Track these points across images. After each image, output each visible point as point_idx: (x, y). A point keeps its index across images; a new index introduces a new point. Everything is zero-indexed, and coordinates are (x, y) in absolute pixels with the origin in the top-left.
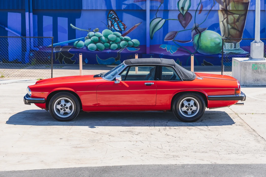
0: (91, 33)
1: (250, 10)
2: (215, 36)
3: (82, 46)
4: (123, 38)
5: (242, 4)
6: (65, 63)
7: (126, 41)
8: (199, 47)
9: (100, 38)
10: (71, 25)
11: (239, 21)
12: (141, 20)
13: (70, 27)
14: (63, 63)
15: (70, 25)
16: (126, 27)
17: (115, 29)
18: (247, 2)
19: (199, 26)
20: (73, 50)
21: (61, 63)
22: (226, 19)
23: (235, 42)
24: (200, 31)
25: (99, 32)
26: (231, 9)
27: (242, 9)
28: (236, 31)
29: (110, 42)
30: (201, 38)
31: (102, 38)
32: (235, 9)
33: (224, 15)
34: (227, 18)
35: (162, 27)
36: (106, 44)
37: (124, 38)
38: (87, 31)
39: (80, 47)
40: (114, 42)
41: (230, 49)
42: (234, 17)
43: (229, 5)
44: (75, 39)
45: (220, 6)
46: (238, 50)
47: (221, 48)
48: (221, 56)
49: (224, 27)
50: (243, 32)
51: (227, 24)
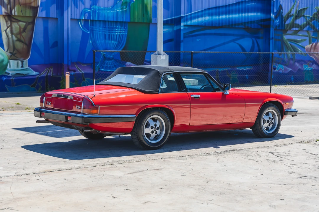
1: (39, 16)
5: (30, 8)
11: (26, 31)
18: (36, 6)
22: (10, 27)
23: (22, 59)
26: (16, 14)
27: (30, 16)
28: (23, 44)
32: (21, 15)
33: (7, 22)
34: (11, 26)
41: (16, 68)
42: (19, 25)
43: (14, 8)
45: (3, 9)
46: (26, 70)
47: (5, 67)
48: (6, 79)
49: (7, 38)
50: (31, 46)
51: (11, 35)
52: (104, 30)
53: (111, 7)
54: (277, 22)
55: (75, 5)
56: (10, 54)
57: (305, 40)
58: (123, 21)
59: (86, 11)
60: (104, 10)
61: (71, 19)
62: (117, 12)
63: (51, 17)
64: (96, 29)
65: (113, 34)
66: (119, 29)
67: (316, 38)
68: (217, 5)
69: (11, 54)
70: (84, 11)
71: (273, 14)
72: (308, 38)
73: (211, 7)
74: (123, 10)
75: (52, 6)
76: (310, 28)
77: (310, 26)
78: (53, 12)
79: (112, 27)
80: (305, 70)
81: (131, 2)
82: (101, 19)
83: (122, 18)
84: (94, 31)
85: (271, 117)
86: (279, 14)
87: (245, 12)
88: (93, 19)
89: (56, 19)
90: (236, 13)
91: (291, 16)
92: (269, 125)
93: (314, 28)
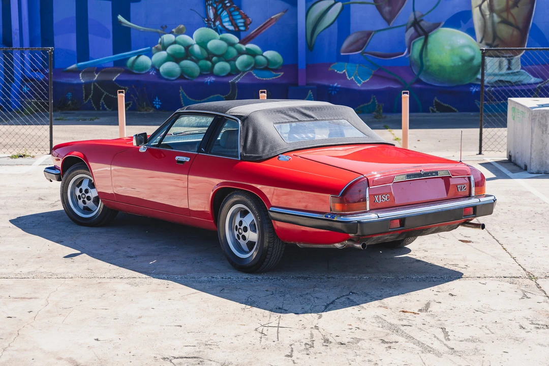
0: (168, 38)
2: (461, 42)
3: (146, 68)
4: (244, 47)
6: (108, 109)
7: (249, 56)
8: (424, 68)
9: (188, 47)
10: (120, 17)
11: (519, 5)
12: (287, 5)
13: (116, 23)
14: (101, 108)
15: (117, 19)
16: (251, 23)
17: (224, 27)
19: (424, 18)
20: (126, 78)
21: (98, 109)
23: (507, 55)
24: (426, 30)
25: (185, 34)
28: (512, 28)
29: (212, 58)
30: (429, 46)
31: (192, 49)
35: (336, 22)
36: (202, 62)
37: (247, 49)
38: (158, 32)
39: (142, 70)
40: (223, 57)
41: (497, 71)
44: (130, 50)
46: (517, 74)
47: (477, 70)
48: (477, 90)
49: (482, 19)
50: (529, 32)
51: (490, 13)
56: (486, 47)
69: (489, 47)
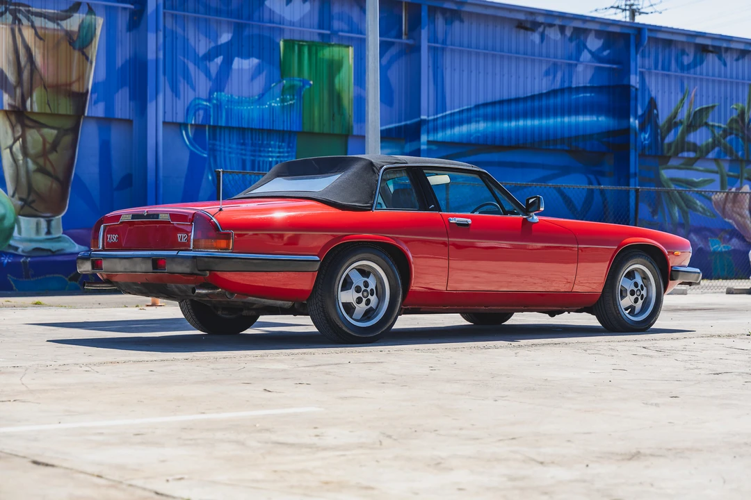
1: (90, 115)
5: (69, 96)
11: (58, 149)
18: (81, 91)
22: (21, 139)
23: (48, 215)
26: (36, 109)
27: (68, 113)
28: (51, 179)
32: (48, 111)
33: (13, 127)
34: (23, 136)
41: (33, 236)
42: (42, 136)
43: (31, 95)
45: (6, 97)
46: (58, 239)
47: (9, 233)
48: (10, 261)
49: (14, 165)
50: (71, 184)
51: (24, 157)
52: (242, 150)
53: (257, 97)
54: (644, 138)
55: (172, 91)
56: (20, 203)
57: (712, 181)
58: (285, 129)
59: (199, 104)
60: (240, 102)
61: (164, 123)
62: (272, 109)
63: (116, 117)
64: (222, 148)
65: (261, 159)
66: (275, 148)
67: (737, 177)
68: (505, 97)
69: (23, 203)
70: (195, 105)
71: (636, 118)
72: (717, 177)
73: (489, 100)
74: (286, 104)
75: (120, 91)
76: (722, 154)
77: (722, 149)
78: (123, 106)
79: (260, 142)
80: (715, 253)
81: (304, 86)
82: (234, 124)
83: (284, 122)
84: (219, 153)
85: (640, 282)
86: (649, 118)
87: (570, 114)
88: (216, 124)
89: (129, 122)
90: (548, 116)
91: (676, 125)
92: (636, 300)
93: (731, 154)
